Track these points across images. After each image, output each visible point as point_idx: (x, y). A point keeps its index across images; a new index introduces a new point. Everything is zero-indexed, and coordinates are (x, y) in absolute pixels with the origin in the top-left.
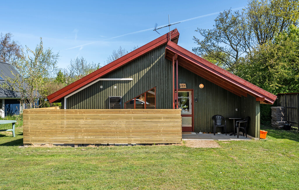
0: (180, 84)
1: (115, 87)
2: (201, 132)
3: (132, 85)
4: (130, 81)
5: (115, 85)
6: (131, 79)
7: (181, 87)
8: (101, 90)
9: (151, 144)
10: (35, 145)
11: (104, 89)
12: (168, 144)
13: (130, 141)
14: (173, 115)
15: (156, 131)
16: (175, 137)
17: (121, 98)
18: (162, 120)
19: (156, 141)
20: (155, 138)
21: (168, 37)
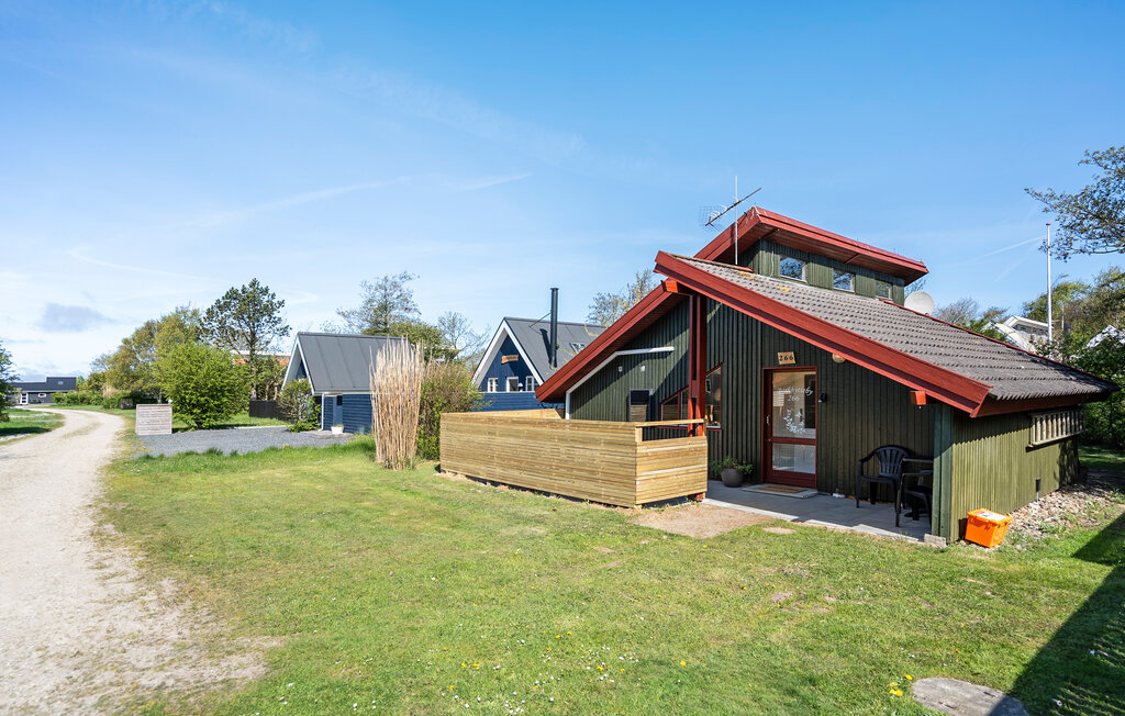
0: (779, 354)
1: (643, 368)
3: (672, 363)
4: (670, 352)
5: (643, 361)
6: (671, 348)
7: (781, 363)
8: (620, 375)
9: (582, 501)
11: (624, 372)
12: (608, 505)
13: (552, 487)
14: (620, 436)
15: (593, 472)
16: (624, 492)
17: (651, 393)
18: (602, 447)
19: (591, 494)
20: (590, 487)
21: (732, 235)
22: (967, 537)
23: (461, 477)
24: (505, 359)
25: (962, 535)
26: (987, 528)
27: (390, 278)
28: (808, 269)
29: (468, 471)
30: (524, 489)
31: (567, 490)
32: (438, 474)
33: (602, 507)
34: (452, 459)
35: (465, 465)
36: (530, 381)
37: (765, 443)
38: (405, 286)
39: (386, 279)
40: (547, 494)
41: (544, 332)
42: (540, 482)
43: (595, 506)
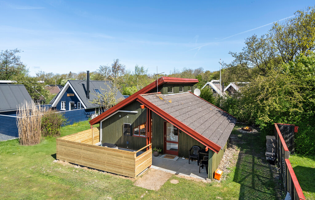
1: (128, 117)
2: (184, 157)
3: (137, 116)
4: (137, 113)
5: (128, 115)
6: (137, 112)
8: (120, 118)
9: (117, 174)
10: (61, 162)
11: (121, 117)
12: (126, 177)
13: (105, 169)
14: (130, 156)
15: (120, 166)
16: (131, 173)
17: (131, 125)
18: (123, 158)
19: (120, 173)
20: (120, 171)
21: (156, 84)
22: (215, 178)
23: (66, 163)
24: (68, 95)
25: (214, 177)
26: (219, 176)
27: (9, 51)
28: (174, 89)
29: (69, 160)
30: (94, 169)
31: (111, 171)
32: (55, 161)
33: (124, 178)
34: (62, 156)
35: (68, 158)
36: (79, 104)
37: (165, 142)
38: (16, 55)
39: (6, 51)
40: (104, 171)
41: (83, 85)
42: (100, 167)
43: (121, 177)
